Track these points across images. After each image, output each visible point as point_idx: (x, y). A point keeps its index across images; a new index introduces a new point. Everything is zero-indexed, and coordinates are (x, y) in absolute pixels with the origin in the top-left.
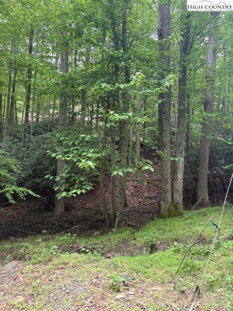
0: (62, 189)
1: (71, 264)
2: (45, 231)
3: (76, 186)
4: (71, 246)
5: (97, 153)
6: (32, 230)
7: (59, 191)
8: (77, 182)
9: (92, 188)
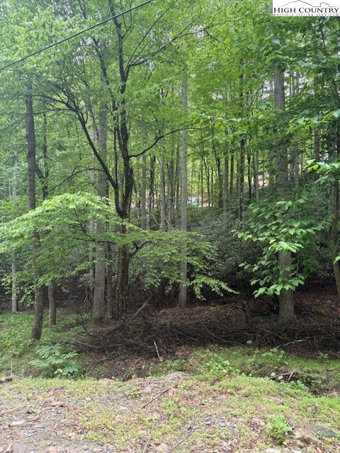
0: (262, 283)
1: (244, 391)
2: (249, 342)
3: (280, 280)
4: (276, 368)
5: (305, 228)
6: (236, 338)
7: (257, 286)
8: (281, 273)
9: (302, 283)
